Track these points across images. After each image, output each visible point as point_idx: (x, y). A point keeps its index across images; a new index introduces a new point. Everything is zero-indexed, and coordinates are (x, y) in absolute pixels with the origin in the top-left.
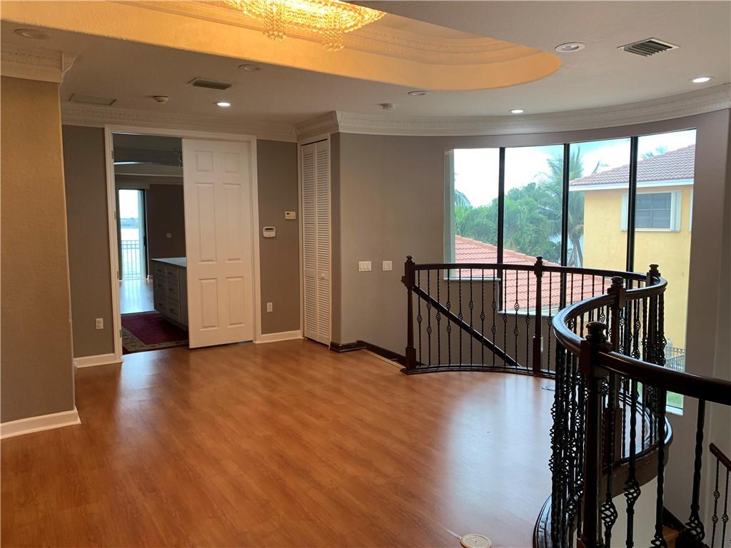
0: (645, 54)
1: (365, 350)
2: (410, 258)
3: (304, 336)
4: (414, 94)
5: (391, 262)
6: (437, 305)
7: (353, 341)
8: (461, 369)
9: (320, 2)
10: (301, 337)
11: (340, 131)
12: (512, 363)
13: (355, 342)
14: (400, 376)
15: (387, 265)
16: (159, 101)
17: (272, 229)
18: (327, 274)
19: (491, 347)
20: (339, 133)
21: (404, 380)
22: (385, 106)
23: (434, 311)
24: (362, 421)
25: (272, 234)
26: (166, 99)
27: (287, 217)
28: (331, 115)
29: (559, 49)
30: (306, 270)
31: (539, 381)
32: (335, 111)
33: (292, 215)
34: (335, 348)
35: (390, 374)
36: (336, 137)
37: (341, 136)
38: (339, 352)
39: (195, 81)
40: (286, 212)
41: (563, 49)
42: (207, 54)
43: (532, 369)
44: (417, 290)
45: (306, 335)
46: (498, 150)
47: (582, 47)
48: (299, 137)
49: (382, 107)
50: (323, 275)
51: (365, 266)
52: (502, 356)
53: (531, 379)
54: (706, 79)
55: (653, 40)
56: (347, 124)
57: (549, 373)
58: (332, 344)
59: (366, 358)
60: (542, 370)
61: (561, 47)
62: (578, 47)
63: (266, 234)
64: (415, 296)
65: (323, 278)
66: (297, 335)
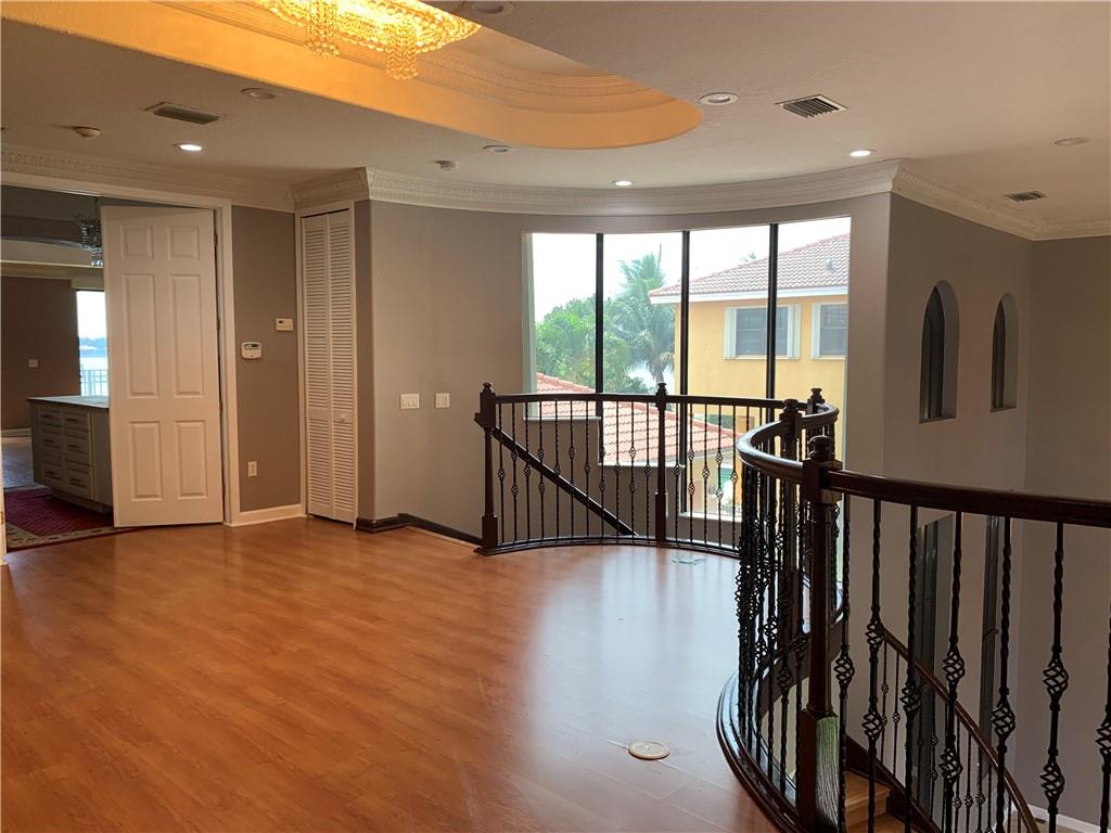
0: (805, 115)
1: (411, 528)
2: (487, 386)
3: (307, 513)
4: (491, 149)
5: (448, 395)
6: (525, 455)
7: (394, 514)
8: (556, 544)
9: (382, 4)
10: (302, 515)
11: (371, 198)
12: (626, 532)
13: (396, 515)
14: (476, 558)
15: (443, 400)
16: (84, 135)
17: (255, 346)
18: (351, 414)
19: (599, 511)
20: (369, 201)
21: (481, 563)
22: (443, 163)
23: (521, 463)
24: (439, 619)
25: (257, 353)
26: (97, 133)
27: (279, 327)
28: (358, 174)
29: (705, 101)
30: (310, 410)
31: (664, 553)
32: (364, 168)
33: (287, 324)
34: (365, 526)
35: (460, 557)
36: (364, 208)
37: (372, 203)
38: (372, 533)
39: (161, 107)
40: (278, 320)
41: (710, 101)
42: (200, 67)
43: (654, 538)
44: (498, 434)
45: (310, 512)
46: (594, 237)
47: (734, 99)
48: (298, 205)
49: (439, 165)
50: (343, 416)
51: (411, 400)
52: (614, 523)
53: (653, 551)
54: (867, 153)
55: (819, 97)
56: (382, 187)
57: (677, 542)
58: (358, 521)
59: (415, 537)
60: (668, 538)
61: (707, 98)
62: (728, 100)
63: (247, 354)
64: (495, 442)
65: (342, 421)
66: (297, 511)
